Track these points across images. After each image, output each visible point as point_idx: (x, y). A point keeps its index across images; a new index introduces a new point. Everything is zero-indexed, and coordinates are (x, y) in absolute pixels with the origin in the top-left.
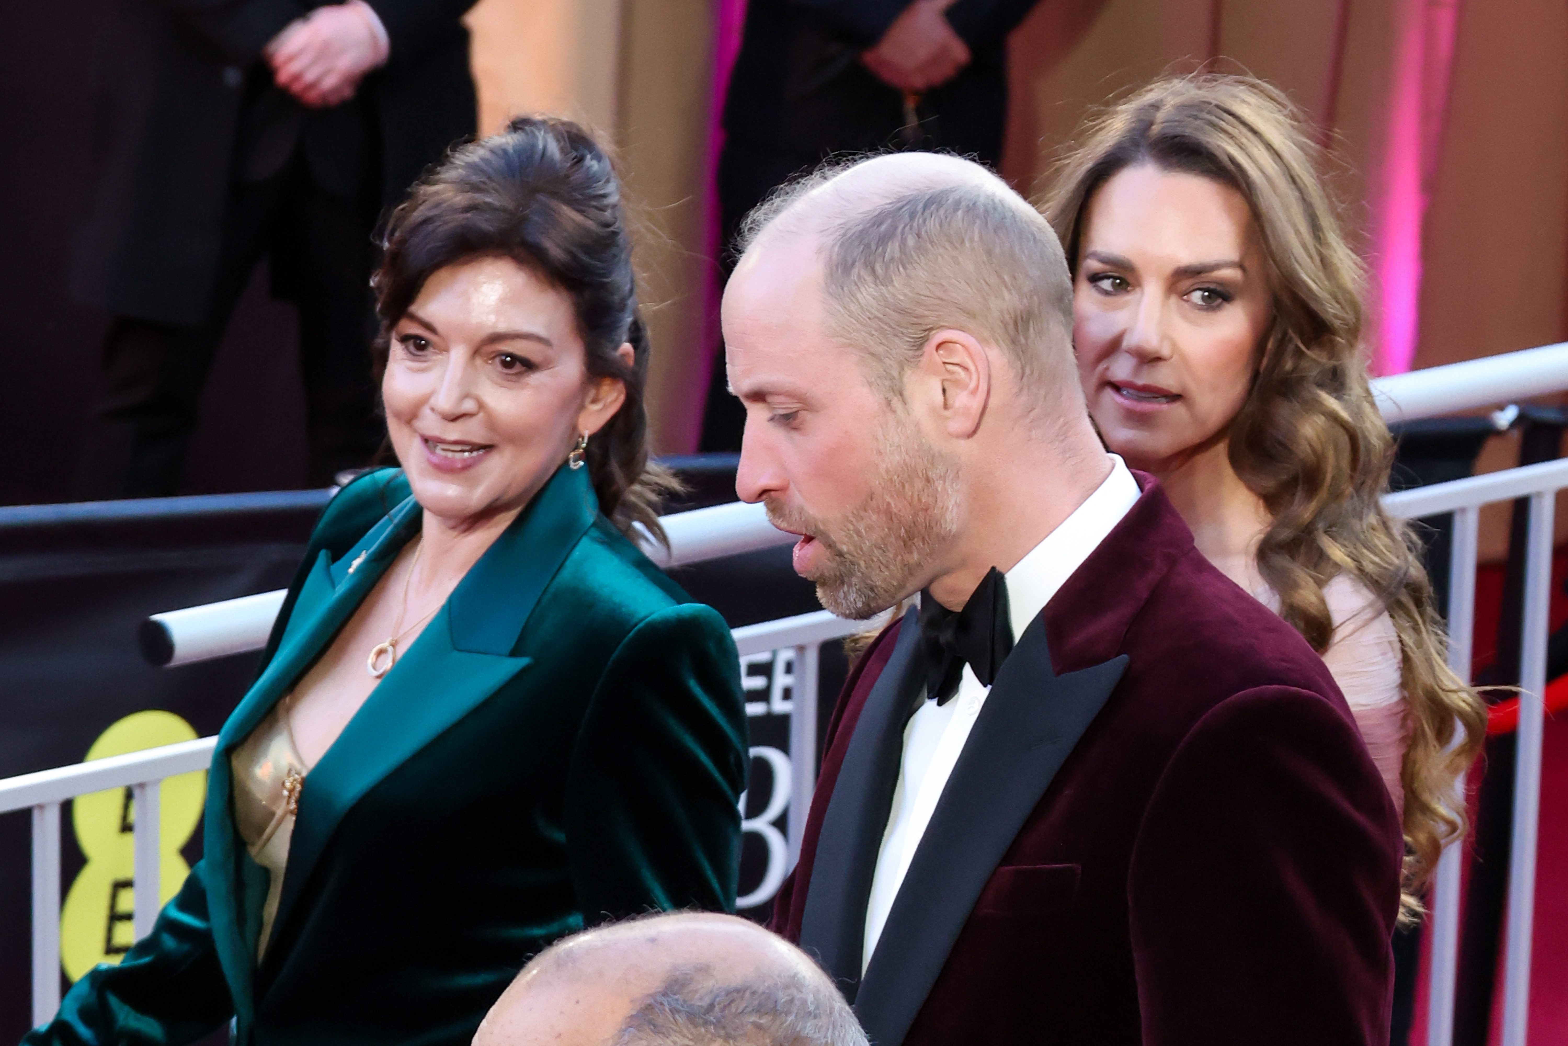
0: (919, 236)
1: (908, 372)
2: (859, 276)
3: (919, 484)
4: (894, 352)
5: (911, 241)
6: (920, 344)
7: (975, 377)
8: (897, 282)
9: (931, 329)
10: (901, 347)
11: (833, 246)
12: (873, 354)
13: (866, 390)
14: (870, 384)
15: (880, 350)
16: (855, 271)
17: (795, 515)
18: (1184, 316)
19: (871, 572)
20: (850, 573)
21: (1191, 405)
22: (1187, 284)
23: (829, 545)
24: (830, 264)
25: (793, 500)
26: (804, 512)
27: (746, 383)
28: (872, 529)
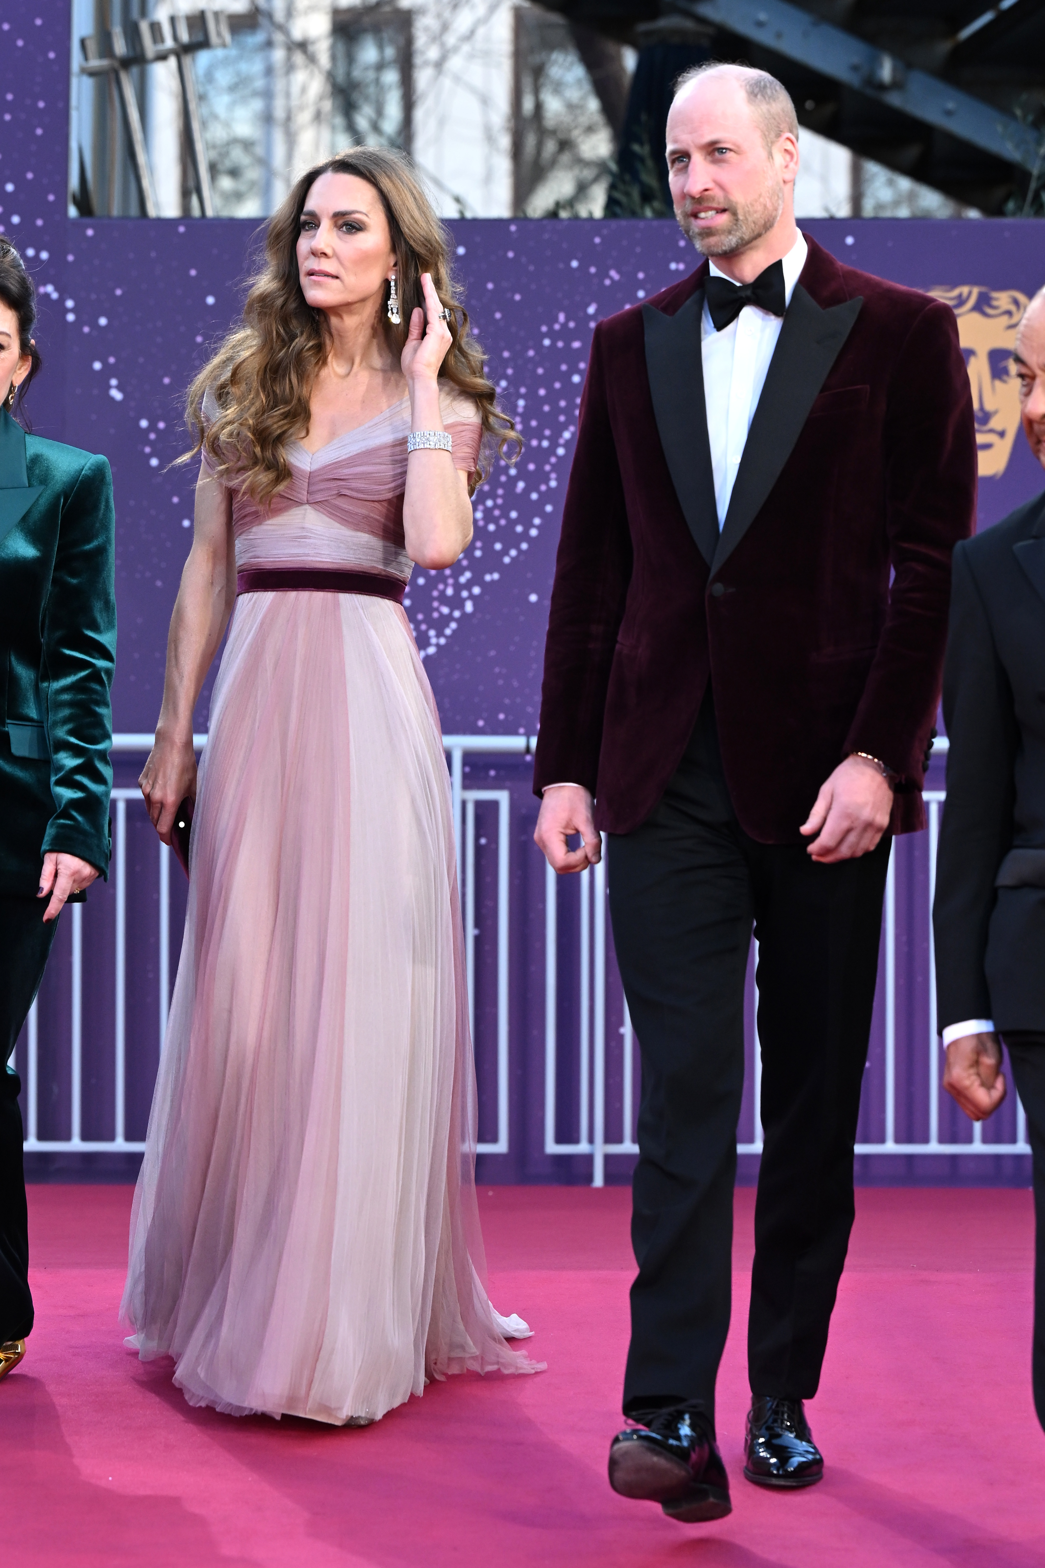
2: (760, 99)
3: (776, 198)
4: (770, 137)
6: (778, 136)
7: (795, 157)
8: (773, 105)
9: (782, 131)
11: (746, 86)
12: (764, 134)
13: (760, 149)
14: (762, 147)
15: (767, 133)
16: (758, 97)
17: (722, 200)
18: (340, 238)
19: (745, 232)
20: (737, 230)
21: (342, 281)
22: (340, 222)
23: (735, 214)
24: (747, 92)
25: (717, 193)
26: (726, 198)
27: (708, 138)
28: (756, 212)
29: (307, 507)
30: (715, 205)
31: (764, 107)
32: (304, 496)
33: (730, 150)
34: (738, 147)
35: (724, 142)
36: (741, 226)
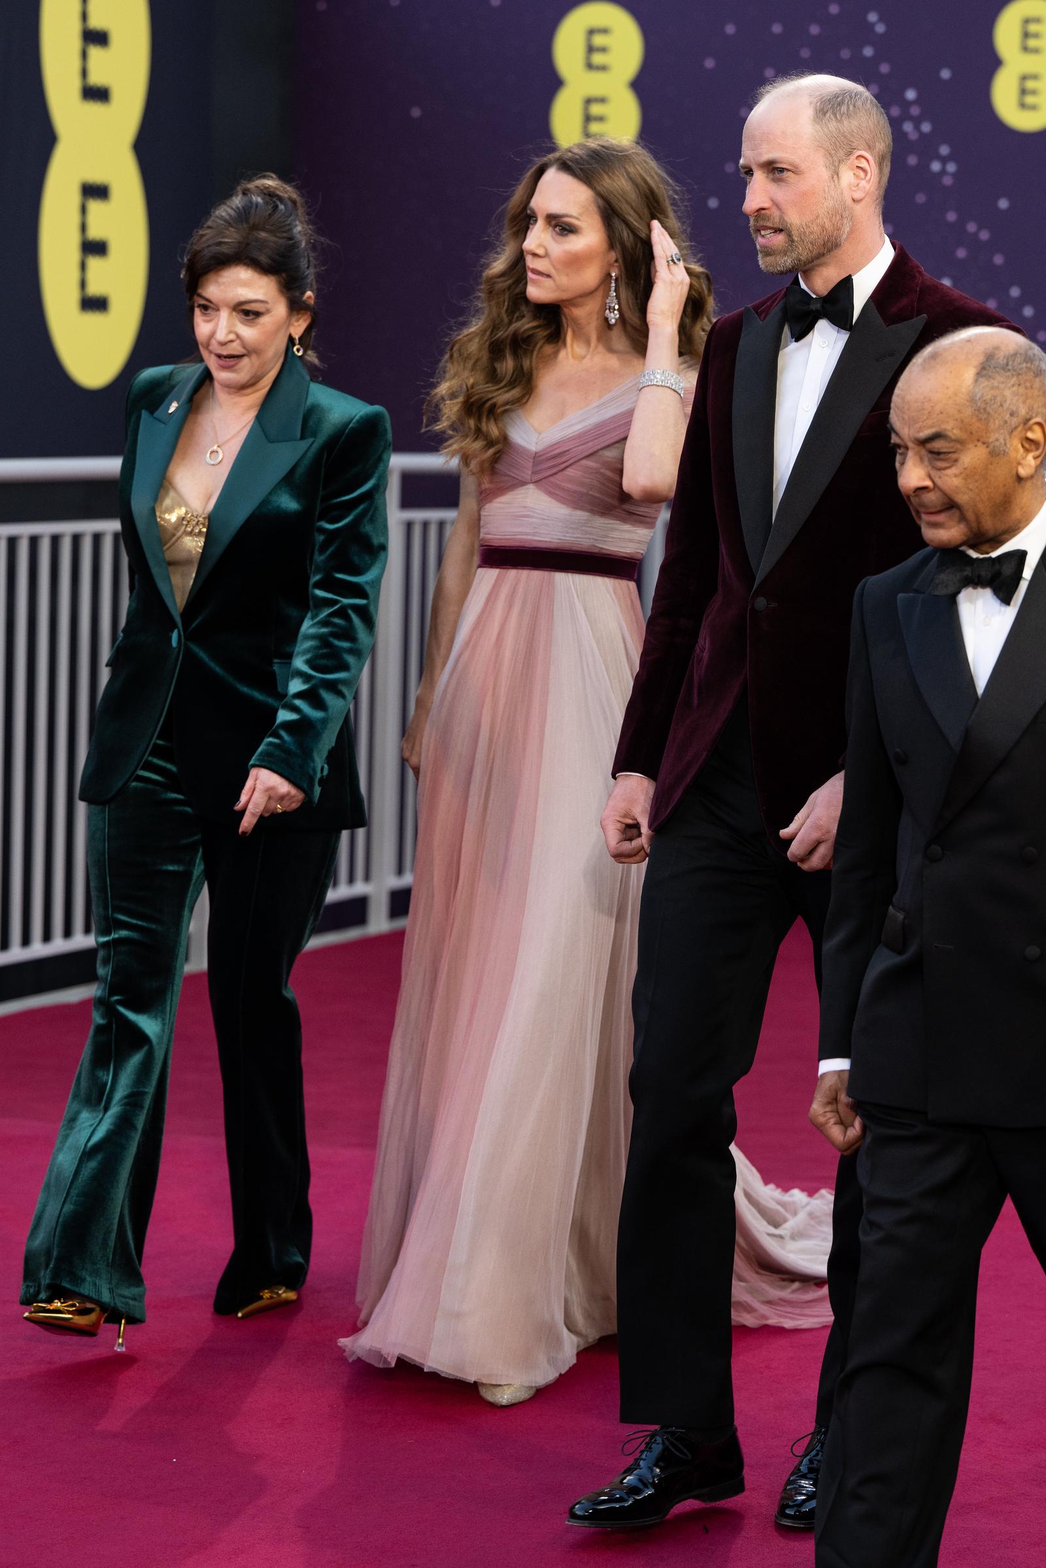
0: (855, 106)
1: (841, 166)
2: (830, 117)
3: (838, 217)
4: (838, 155)
5: (851, 108)
6: (849, 154)
7: (869, 175)
8: (846, 123)
9: (855, 149)
10: (841, 153)
11: (817, 103)
12: (830, 154)
13: (824, 169)
14: (827, 167)
15: (833, 152)
16: (828, 115)
17: (777, 220)
18: (554, 239)
19: (803, 253)
20: (793, 251)
21: (554, 280)
22: (553, 223)
23: (790, 235)
24: (816, 109)
25: (775, 213)
26: (782, 218)
27: (766, 157)
28: (812, 233)
29: (531, 486)
30: (769, 224)
31: (833, 125)
32: (527, 474)
33: (788, 170)
34: (796, 167)
35: (781, 163)
36: (796, 247)
